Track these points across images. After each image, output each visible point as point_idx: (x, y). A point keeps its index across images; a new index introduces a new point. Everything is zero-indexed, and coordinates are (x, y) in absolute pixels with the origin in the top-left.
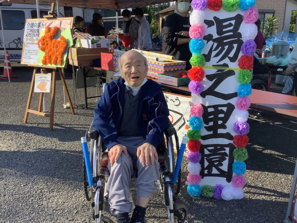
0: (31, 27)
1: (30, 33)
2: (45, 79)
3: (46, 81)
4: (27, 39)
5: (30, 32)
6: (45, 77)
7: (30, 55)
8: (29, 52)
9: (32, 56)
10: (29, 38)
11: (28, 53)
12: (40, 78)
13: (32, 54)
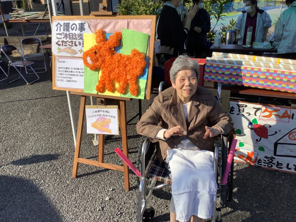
0: (64, 31)
1: (65, 40)
2: (105, 114)
3: (108, 118)
4: (60, 51)
5: (64, 38)
6: (107, 111)
7: (69, 76)
8: (66, 71)
9: (74, 78)
10: (62, 48)
11: (65, 73)
12: (96, 112)
13: (74, 75)
